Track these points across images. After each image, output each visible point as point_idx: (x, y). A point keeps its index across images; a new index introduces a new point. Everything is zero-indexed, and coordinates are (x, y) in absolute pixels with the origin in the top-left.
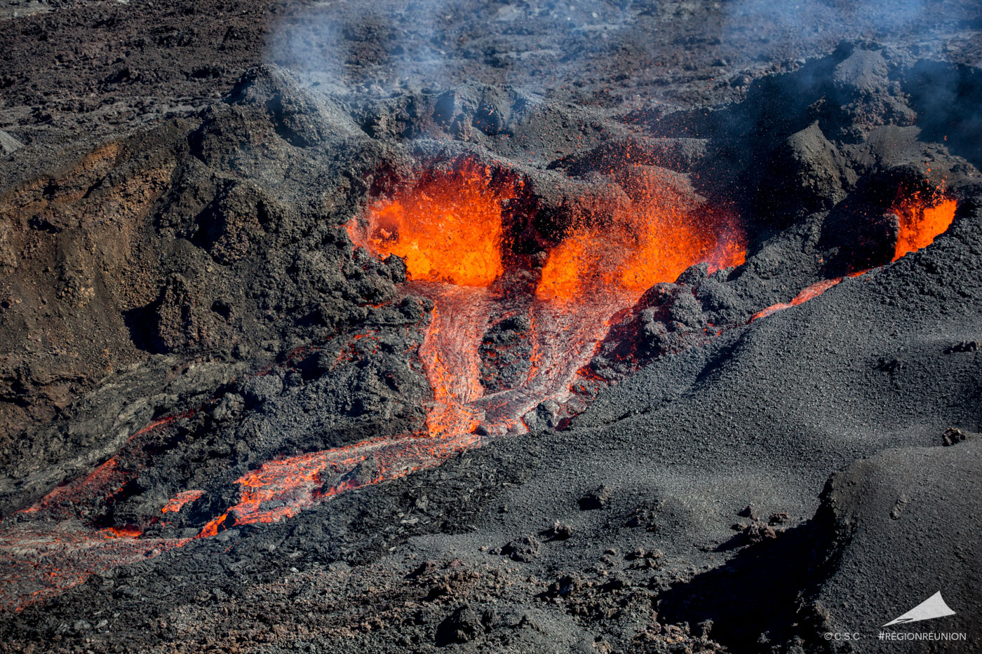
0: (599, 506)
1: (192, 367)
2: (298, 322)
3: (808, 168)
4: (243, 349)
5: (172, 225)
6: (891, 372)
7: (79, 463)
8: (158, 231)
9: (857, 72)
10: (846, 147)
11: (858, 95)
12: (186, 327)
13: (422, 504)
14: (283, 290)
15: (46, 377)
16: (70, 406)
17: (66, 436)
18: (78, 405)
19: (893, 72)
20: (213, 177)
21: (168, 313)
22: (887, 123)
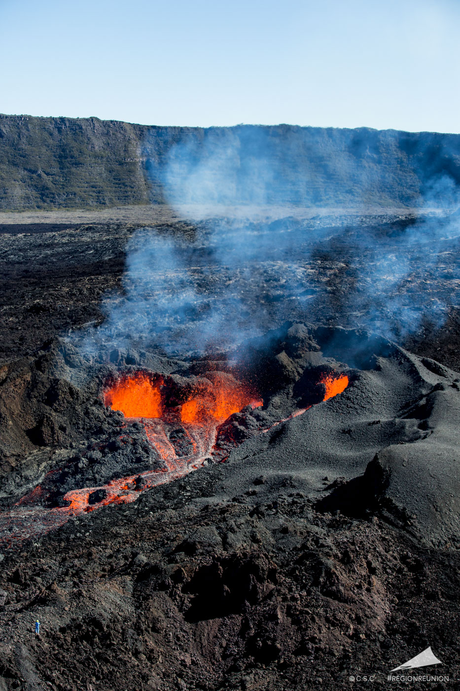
0: (263, 483)
1: (57, 451)
2: (92, 434)
3: (285, 367)
4: (74, 444)
5: (35, 397)
6: (349, 434)
7: (31, 486)
8: (30, 400)
9: (297, 332)
10: (296, 360)
11: (299, 340)
12: (53, 435)
13: (188, 488)
14: (84, 421)
15: (8, 454)
16: (17, 466)
17: (21, 476)
18: (21, 465)
19: (310, 332)
20: (48, 378)
21: (46, 430)
22: (310, 351)
